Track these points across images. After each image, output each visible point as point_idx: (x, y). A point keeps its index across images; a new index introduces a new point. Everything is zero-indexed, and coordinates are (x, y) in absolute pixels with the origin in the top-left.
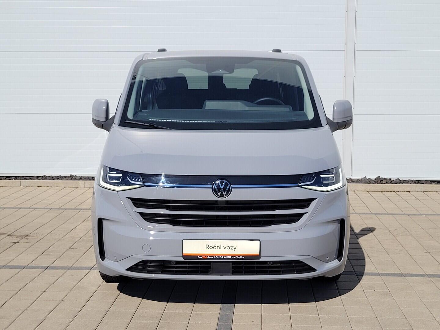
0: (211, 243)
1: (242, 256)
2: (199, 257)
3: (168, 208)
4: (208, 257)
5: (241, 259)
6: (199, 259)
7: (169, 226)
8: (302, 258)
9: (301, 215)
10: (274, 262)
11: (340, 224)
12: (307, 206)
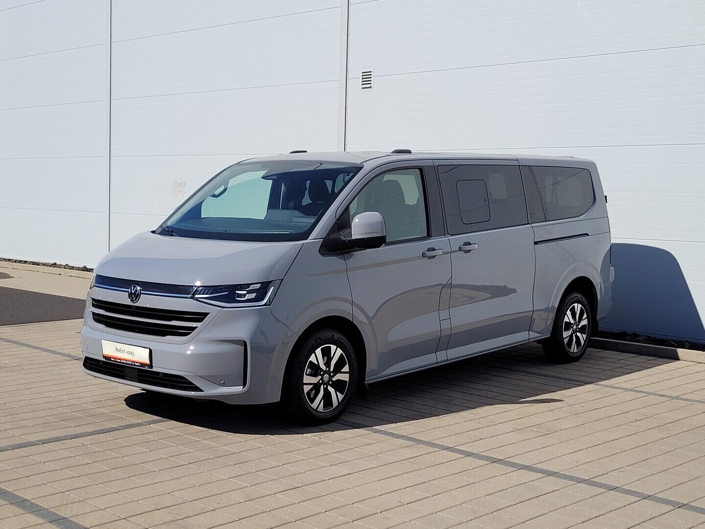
0: (119, 346)
1: (139, 363)
2: (112, 359)
3: (107, 310)
4: (117, 360)
5: (138, 366)
6: (112, 361)
8: (186, 374)
9: (193, 329)
10: (165, 375)
11: (243, 347)
12: (200, 320)
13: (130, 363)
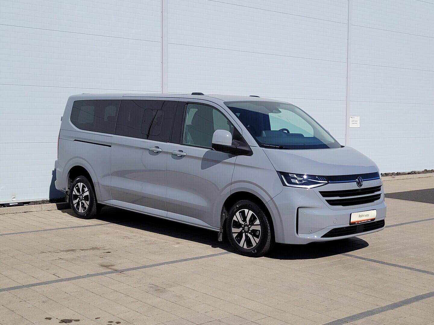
0: (361, 213)
4: (359, 222)
6: (356, 224)
7: (341, 207)
13: (366, 221)
